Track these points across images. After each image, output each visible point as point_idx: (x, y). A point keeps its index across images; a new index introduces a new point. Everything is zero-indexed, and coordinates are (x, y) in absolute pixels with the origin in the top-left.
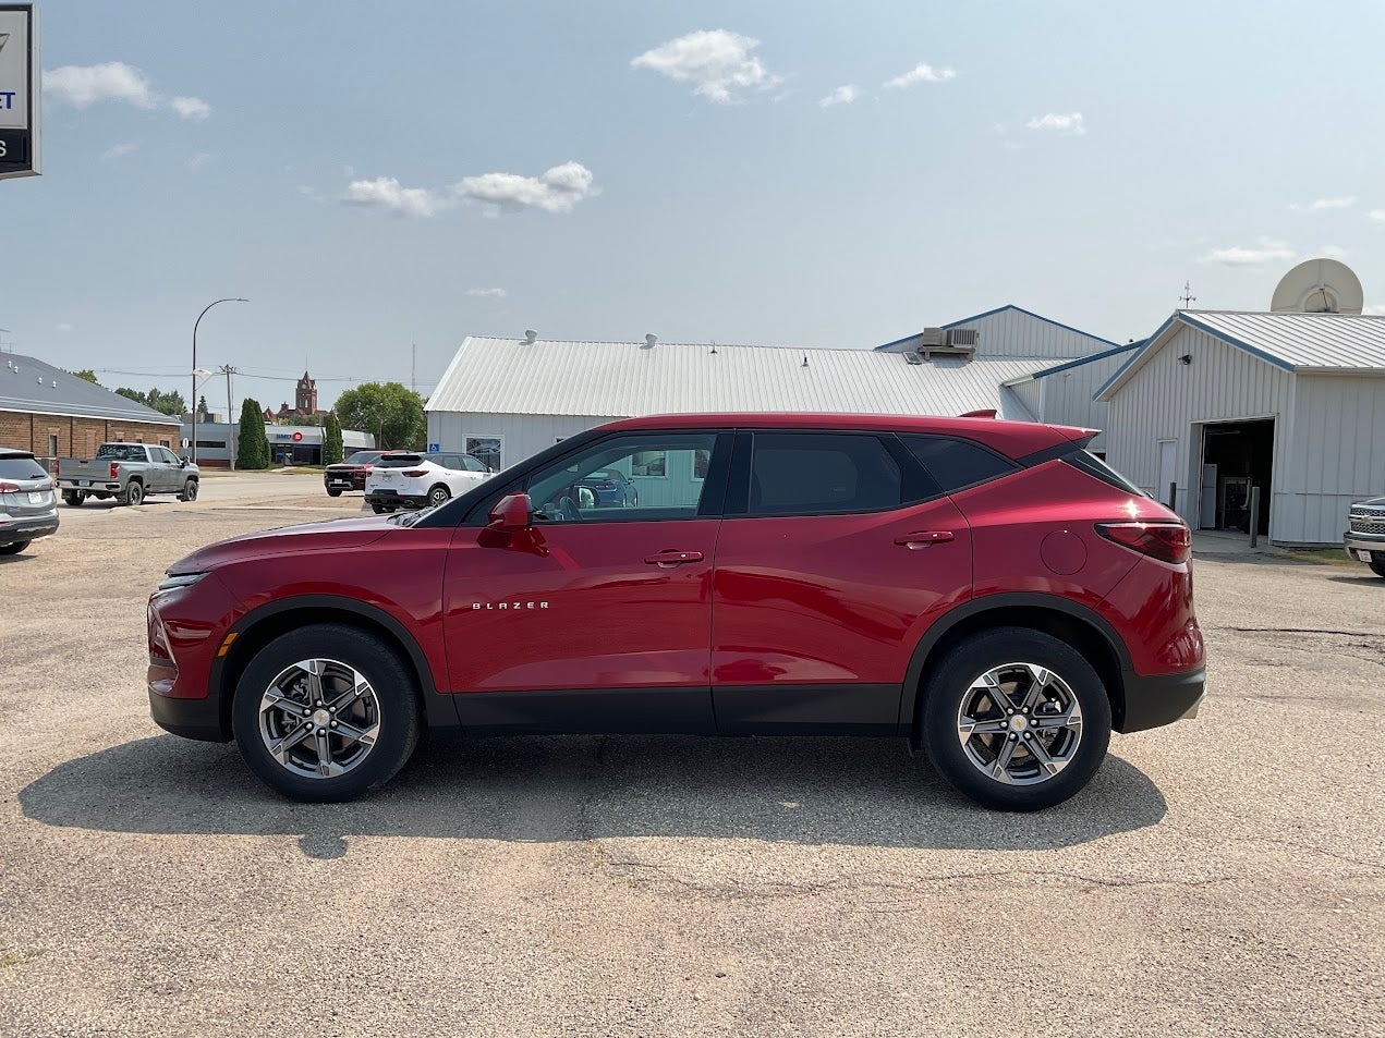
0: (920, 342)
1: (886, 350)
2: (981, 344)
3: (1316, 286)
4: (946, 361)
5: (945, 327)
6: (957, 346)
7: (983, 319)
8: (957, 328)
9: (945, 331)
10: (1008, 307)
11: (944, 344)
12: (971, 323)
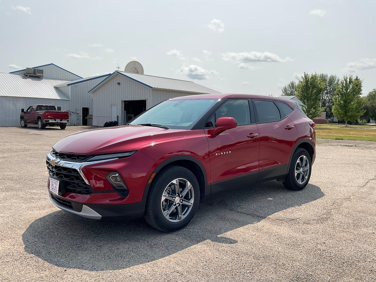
0: (25, 72)
1: (13, 73)
2: (45, 74)
3: (134, 68)
4: (35, 79)
5: (33, 68)
6: (37, 74)
7: (44, 67)
8: (38, 68)
9: (33, 69)
10: (52, 64)
11: (33, 73)
12: (41, 67)
